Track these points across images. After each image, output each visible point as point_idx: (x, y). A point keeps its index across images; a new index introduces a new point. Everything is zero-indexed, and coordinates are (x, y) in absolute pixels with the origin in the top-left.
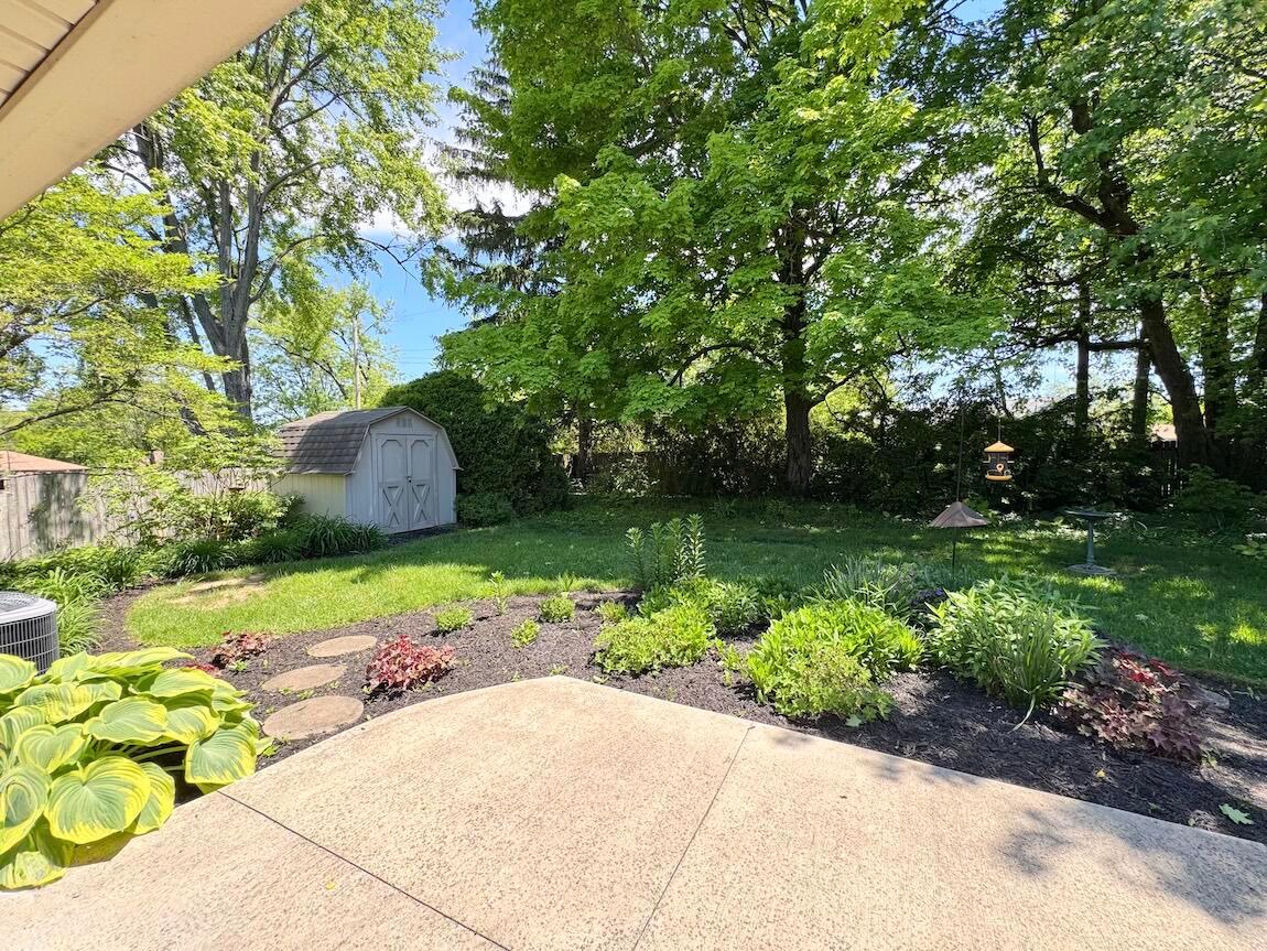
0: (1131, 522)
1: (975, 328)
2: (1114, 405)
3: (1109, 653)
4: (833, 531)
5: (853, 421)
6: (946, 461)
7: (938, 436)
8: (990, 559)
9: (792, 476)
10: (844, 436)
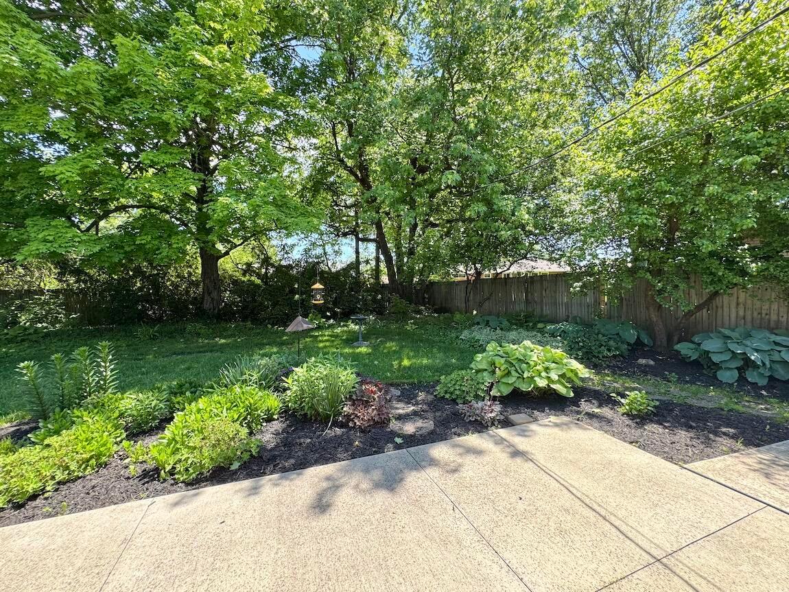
0: (375, 320)
1: (308, 222)
2: (368, 267)
3: (361, 383)
4: (236, 341)
5: (248, 269)
6: (301, 294)
7: (296, 279)
8: (321, 345)
9: (206, 306)
10: (243, 279)
